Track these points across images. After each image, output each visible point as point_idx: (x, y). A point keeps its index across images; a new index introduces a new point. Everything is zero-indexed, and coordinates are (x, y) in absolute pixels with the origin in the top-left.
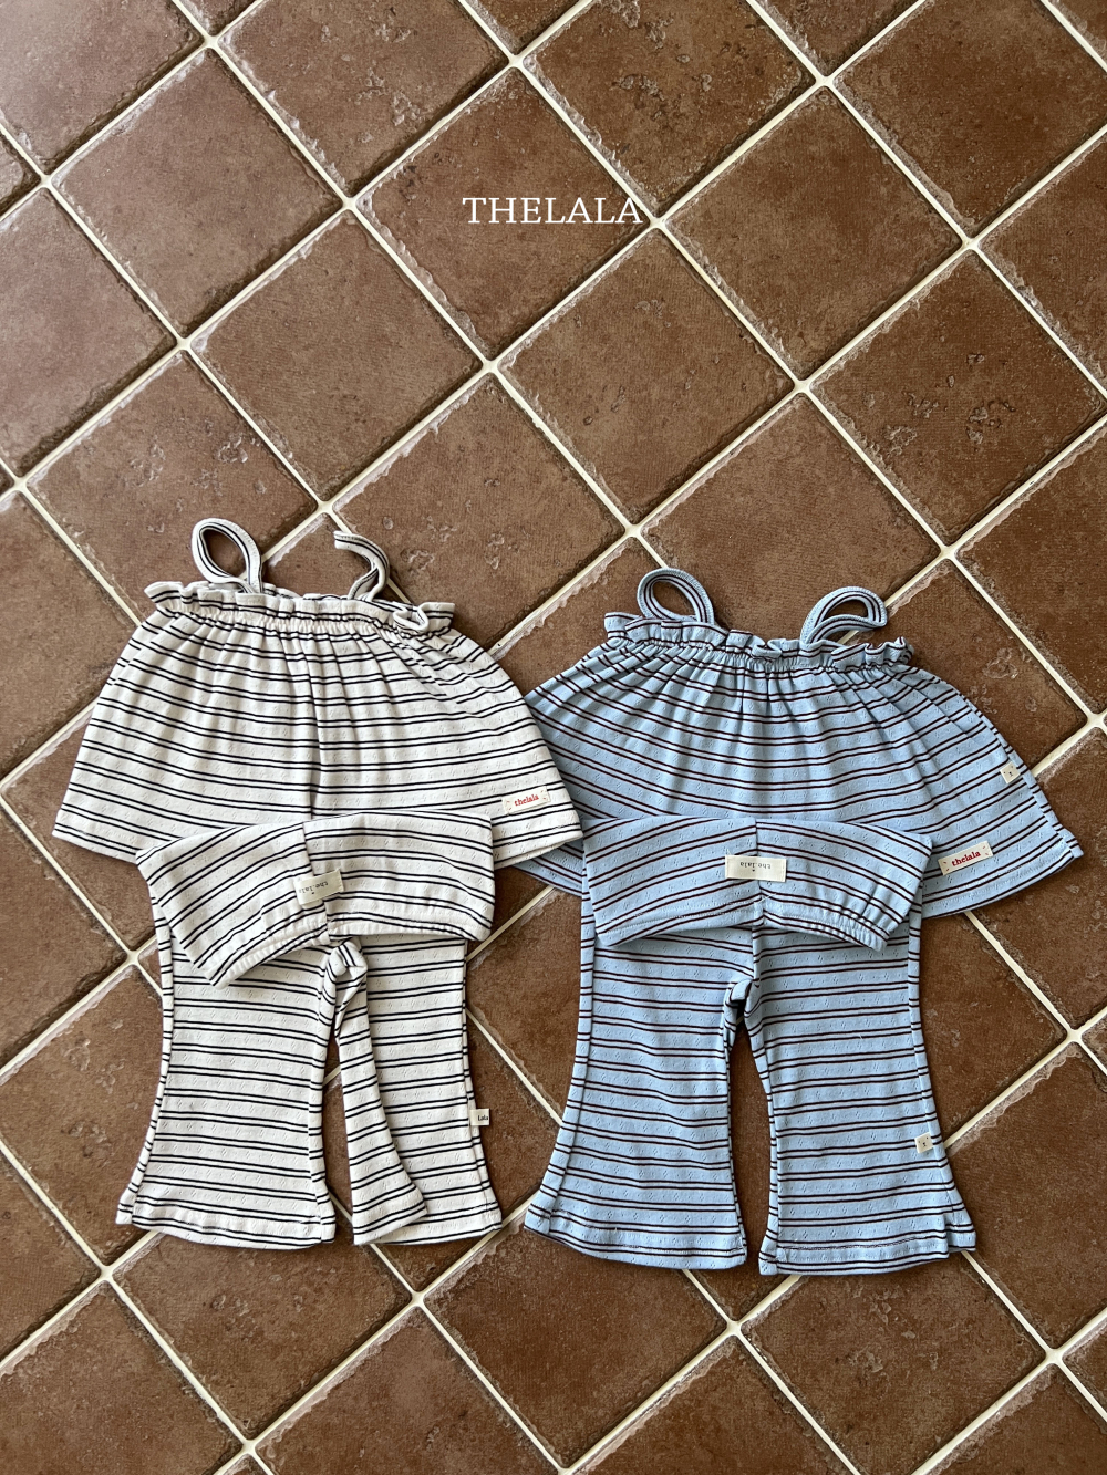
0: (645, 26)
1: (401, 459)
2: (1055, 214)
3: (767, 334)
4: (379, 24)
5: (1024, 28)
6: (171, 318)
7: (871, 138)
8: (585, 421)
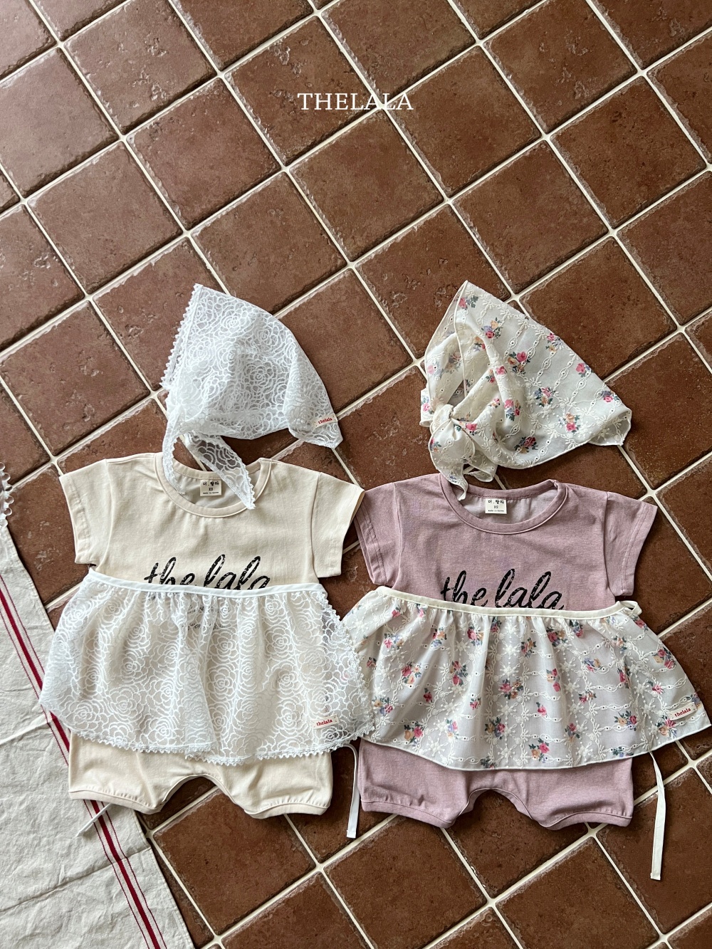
0: (291, 64)
1: (132, 277)
2: (493, 191)
3: (335, 235)
4: (150, 46)
5: (490, 90)
6: (19, 187)
7: (402, 138)
8: (233, 269)
